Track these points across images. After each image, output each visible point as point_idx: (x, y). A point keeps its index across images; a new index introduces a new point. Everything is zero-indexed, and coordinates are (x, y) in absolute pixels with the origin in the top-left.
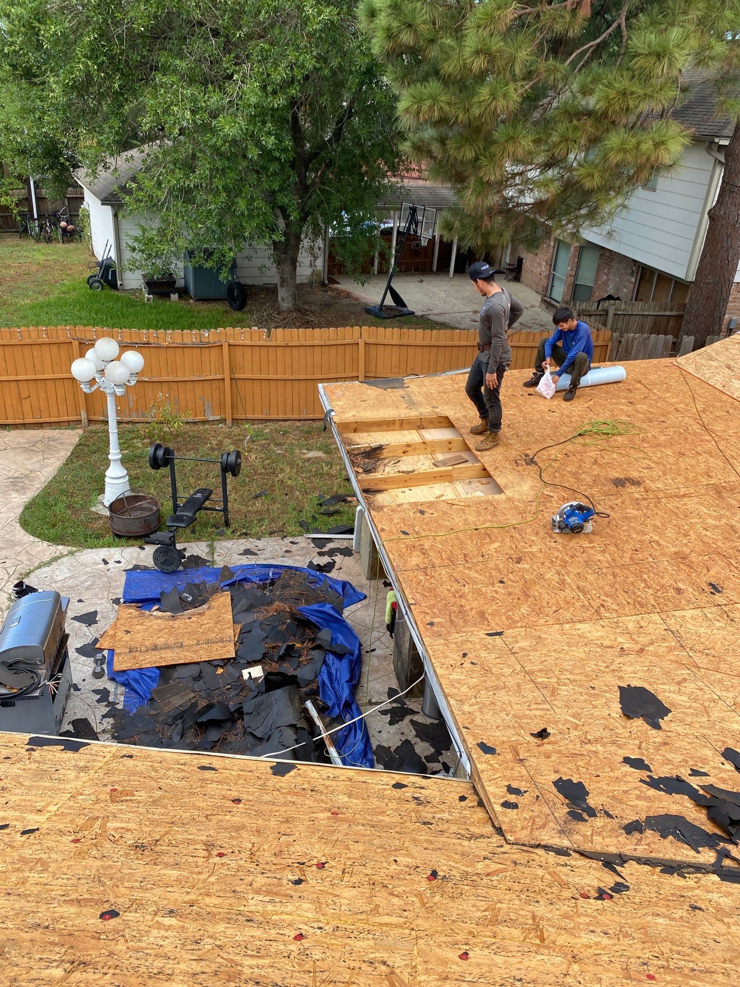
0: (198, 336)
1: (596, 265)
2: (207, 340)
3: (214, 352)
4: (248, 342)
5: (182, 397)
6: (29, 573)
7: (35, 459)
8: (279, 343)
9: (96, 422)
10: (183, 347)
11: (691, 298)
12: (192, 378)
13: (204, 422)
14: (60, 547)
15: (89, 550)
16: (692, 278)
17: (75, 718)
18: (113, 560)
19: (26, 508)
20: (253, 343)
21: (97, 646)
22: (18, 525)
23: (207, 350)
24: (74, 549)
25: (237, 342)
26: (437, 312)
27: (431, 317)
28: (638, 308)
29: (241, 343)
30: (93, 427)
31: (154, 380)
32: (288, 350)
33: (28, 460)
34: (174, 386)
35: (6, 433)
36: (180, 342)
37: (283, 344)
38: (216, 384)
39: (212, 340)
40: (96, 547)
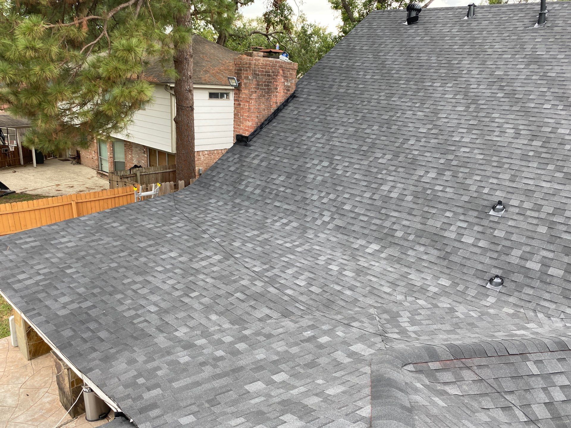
1: (124, 150)
11: (177, 162)
16: (175, 152)
26: (31, 189)
27: (28, 193)
28: (152, 170)
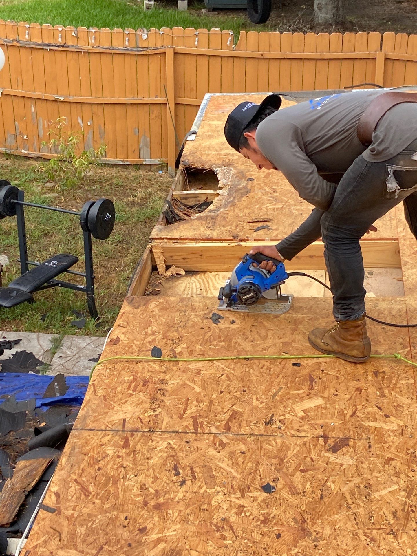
0: (133, 37)
2: (145, 45)
3: (155, 62)
4: (203, 50)
5: (109, 127)
8: (249, 53)
10: (112, 54)
12: (122, 100)
13: (138, 166)
20: (212, 52)
23: (145, 59)
25: (187, 50)
29: (194, 51)
31: (71, 99)
32: (263, 65)
34: (98, 110)
36: (107, 45)
37: (257, 54)
38: (156, 111)
39: (152, 46)
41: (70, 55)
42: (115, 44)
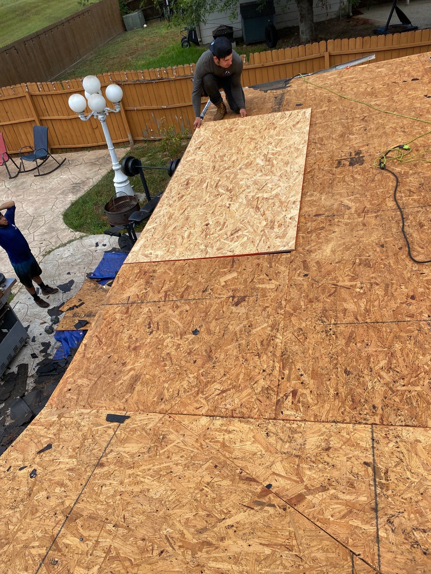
0: (182, 69)
6: (50, 252)
7: (94, 170)
8: (257, 65)
9: (140, 141)
10: (186, 79)
14: (77, 233)
15: (93, 236)
17: (22, 363)
18: (102, 243)
19: (73, 205)
21: (60, 309)
22: (62, 217)
24: (84, 234)
30: (137, 146)
31: (170, 107)
33: (90, 170)
35: (87, 153)
37: (260, 65)
40: (98, 233)
41: (166, 84)
42: (187, 73)
